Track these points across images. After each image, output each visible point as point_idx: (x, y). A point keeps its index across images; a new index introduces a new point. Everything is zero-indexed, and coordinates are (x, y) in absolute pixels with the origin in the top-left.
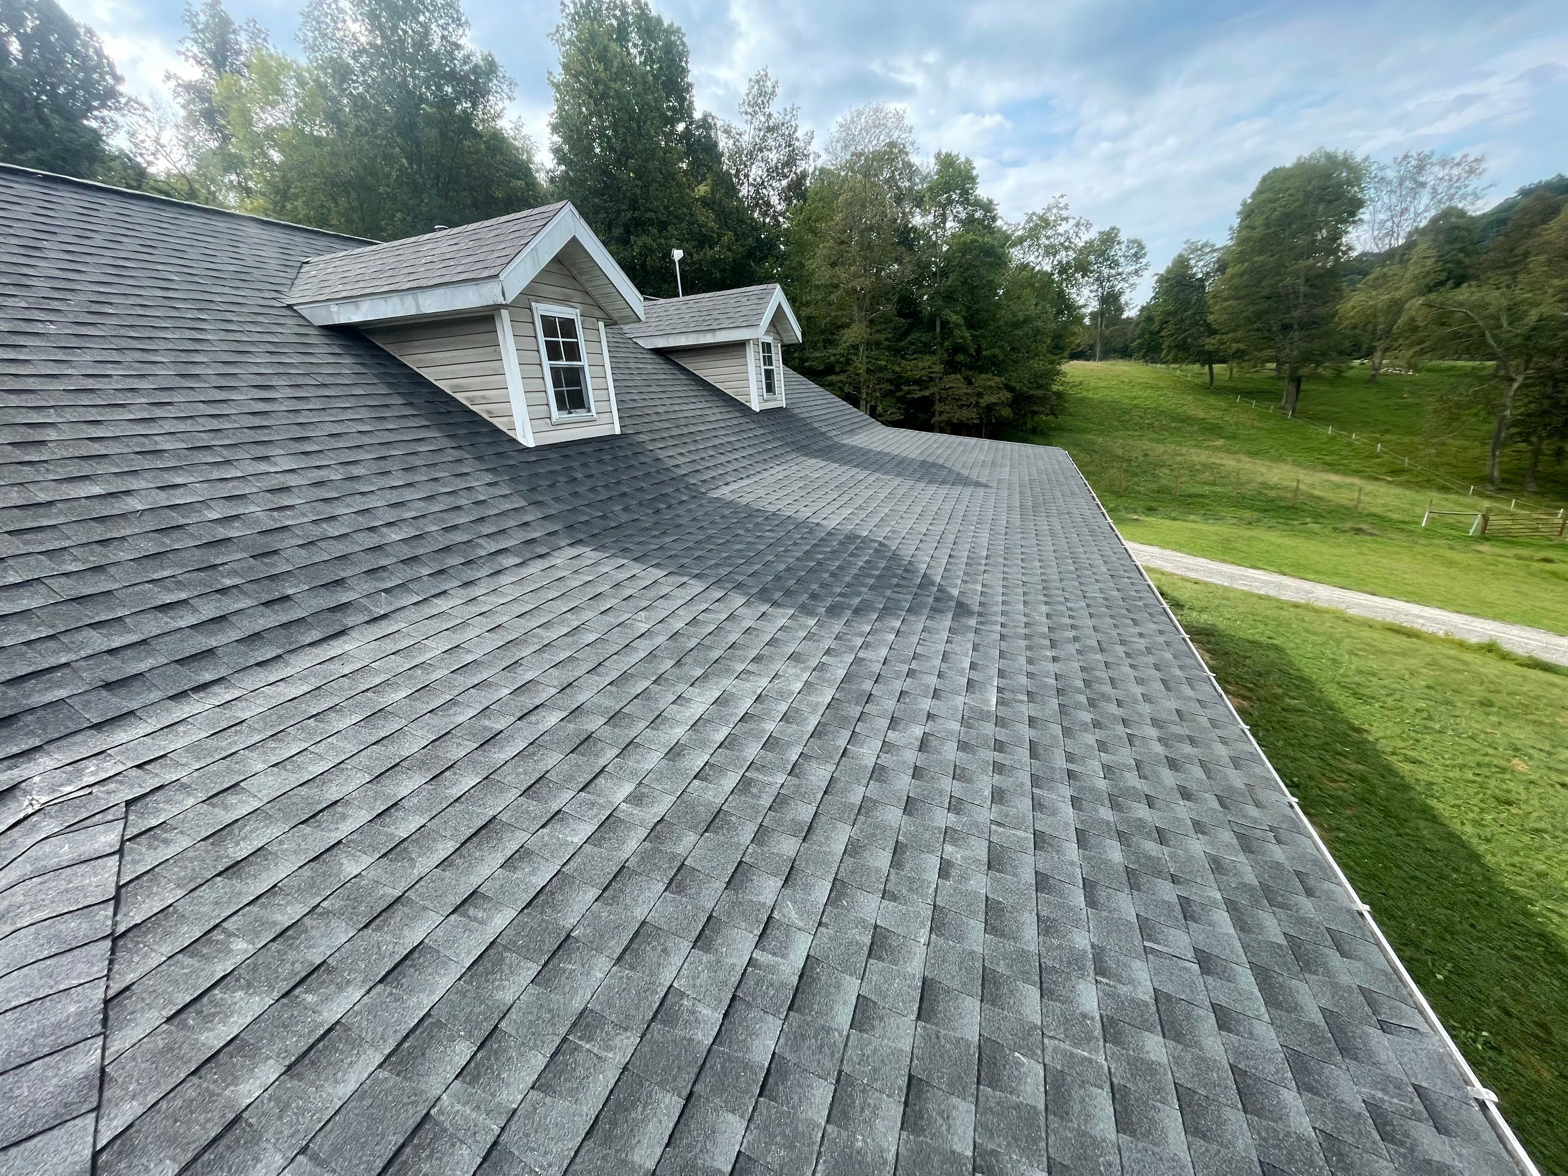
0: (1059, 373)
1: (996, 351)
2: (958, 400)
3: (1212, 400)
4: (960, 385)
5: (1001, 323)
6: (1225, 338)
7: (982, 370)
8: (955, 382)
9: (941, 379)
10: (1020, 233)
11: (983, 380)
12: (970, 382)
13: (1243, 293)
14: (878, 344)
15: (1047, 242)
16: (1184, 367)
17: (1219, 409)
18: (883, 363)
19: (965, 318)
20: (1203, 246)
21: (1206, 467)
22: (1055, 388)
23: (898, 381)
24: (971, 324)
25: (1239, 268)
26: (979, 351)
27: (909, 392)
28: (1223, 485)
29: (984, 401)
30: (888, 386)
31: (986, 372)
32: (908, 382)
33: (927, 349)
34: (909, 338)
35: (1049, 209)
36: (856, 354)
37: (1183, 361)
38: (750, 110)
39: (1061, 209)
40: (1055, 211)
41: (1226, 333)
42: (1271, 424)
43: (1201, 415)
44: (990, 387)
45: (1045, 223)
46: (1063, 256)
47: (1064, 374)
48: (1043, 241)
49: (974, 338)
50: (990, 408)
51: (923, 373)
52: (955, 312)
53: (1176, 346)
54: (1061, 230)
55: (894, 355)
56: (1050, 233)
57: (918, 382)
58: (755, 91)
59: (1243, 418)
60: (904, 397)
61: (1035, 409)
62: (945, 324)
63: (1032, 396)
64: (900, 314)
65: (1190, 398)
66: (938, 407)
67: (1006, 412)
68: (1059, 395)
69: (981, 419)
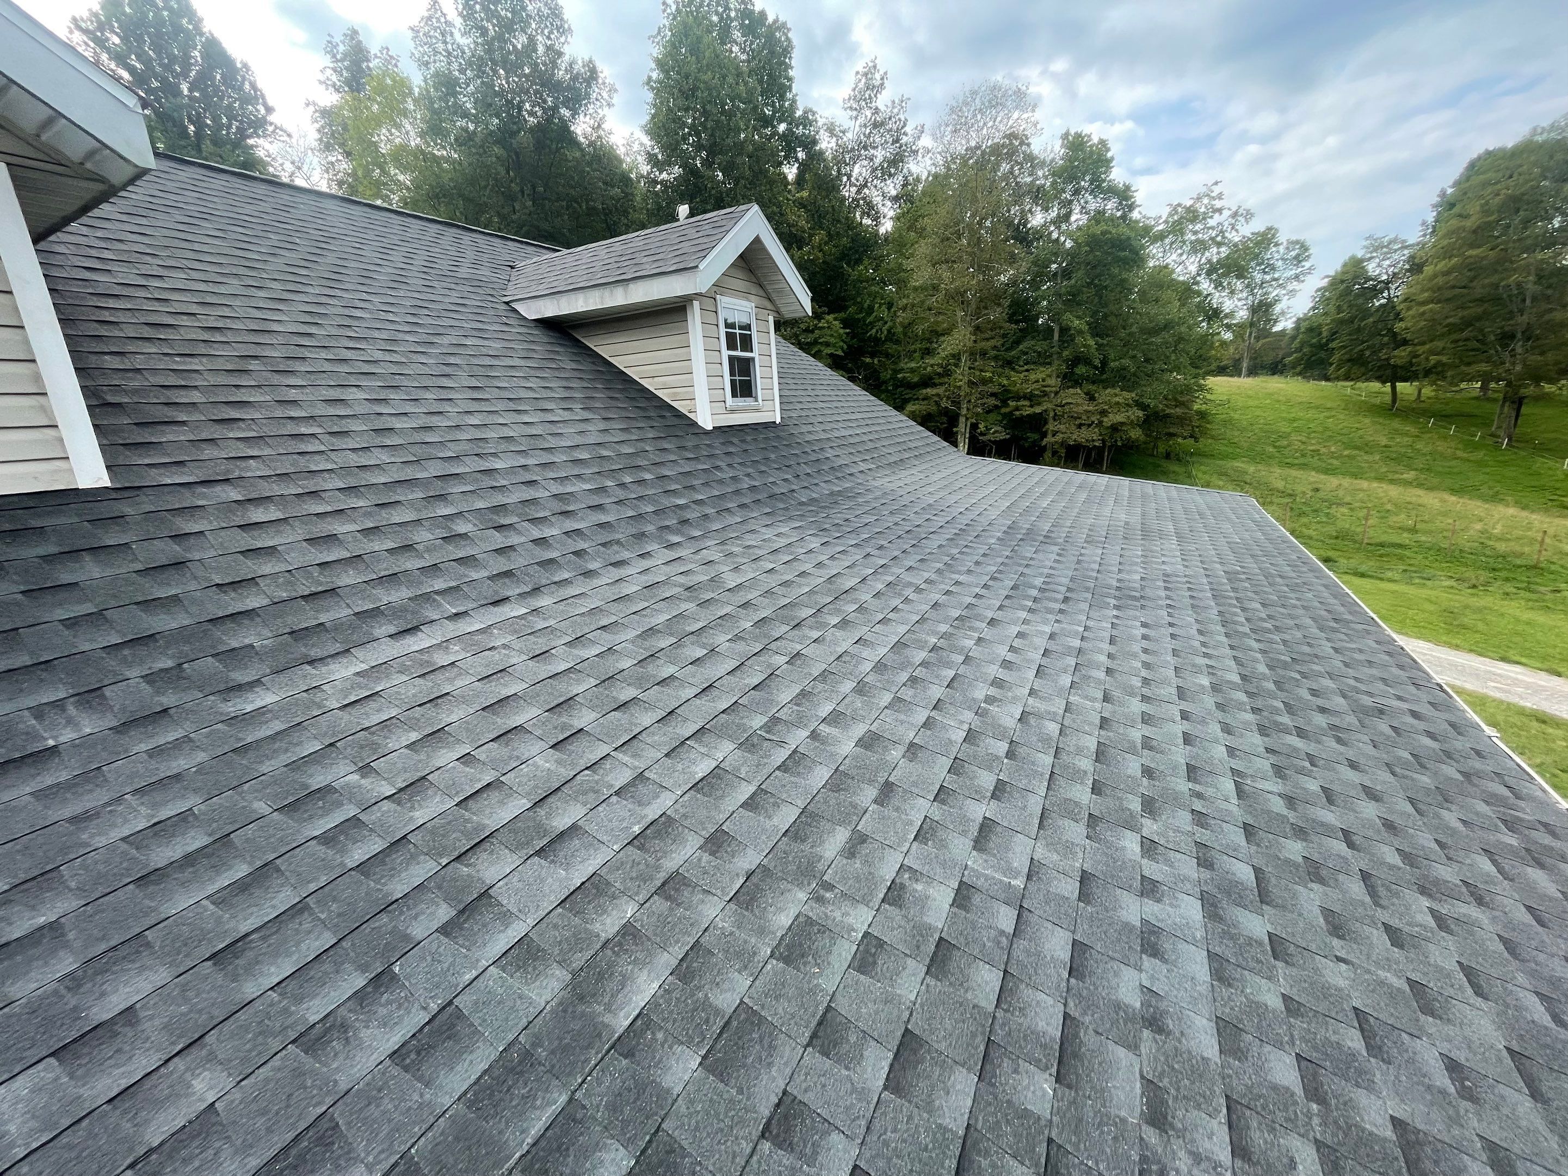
0: (1201, 388)
1: (1126, 362)
2: (1076, 418)
3: (1396, 424)
4: (1079, 401)
5: (1134, 329)
6: (1421, 349)
7: (1106, 384)
8: (1074, 397)
9: (1056, 393)
10: (1161, 227)
11: (1107, 395)
12: (1092, 398)
13: (1448, 294)
14: (984, 354)
15: (1193, 238)
16: (1359, 385)
17: (1407, 434)
18: (988, 375)
19: (1088, 323)
20: (1390, 243)
21: (1399, 507)
22: (1196, 407)
23: (1004, 396)
24: (1097, 330)
25: (1442, 266)
26: (1104, 363)
27: (1017, 409)
28: (1425, 532)
29: (1107, 421)
30: (992, 401)
31: (1113, 387)
32: (1018, 398)
33: (1043, 359)
34: (1021, 347)
35: (1199, 199)
36: (956, 365)
37: (1357, 379)
38: (854, 106)
39: (1214, 199)
40: (1206, 201)
41: (1423, 343)
42: (1480, 455)
43: (1384, 441)
44: (1118, 403)
45: (1192, 215)
46: (1213, 254)
47: (1210, 391)
48: (1190, 237)
49: (1100, 347)
50: (1115, 428)
51: (1035, 386)
52: (1078, 317)
53: (1349, 360)
54: (1211, 223)
55: (1002, 367)
56: (1199, 227)
57: (1030, 397)
58: (861, 85)
59: (1441, 446)
60: (1011, 413)
61: (1171, 430)
62: (1064, 330)
63: (1168, 416)
64: (1010, 320)
65: (1367, 421)
66: (1051, 426)
67: (1136, 434)
68: (1202, 415)
69: (1103, 441)
